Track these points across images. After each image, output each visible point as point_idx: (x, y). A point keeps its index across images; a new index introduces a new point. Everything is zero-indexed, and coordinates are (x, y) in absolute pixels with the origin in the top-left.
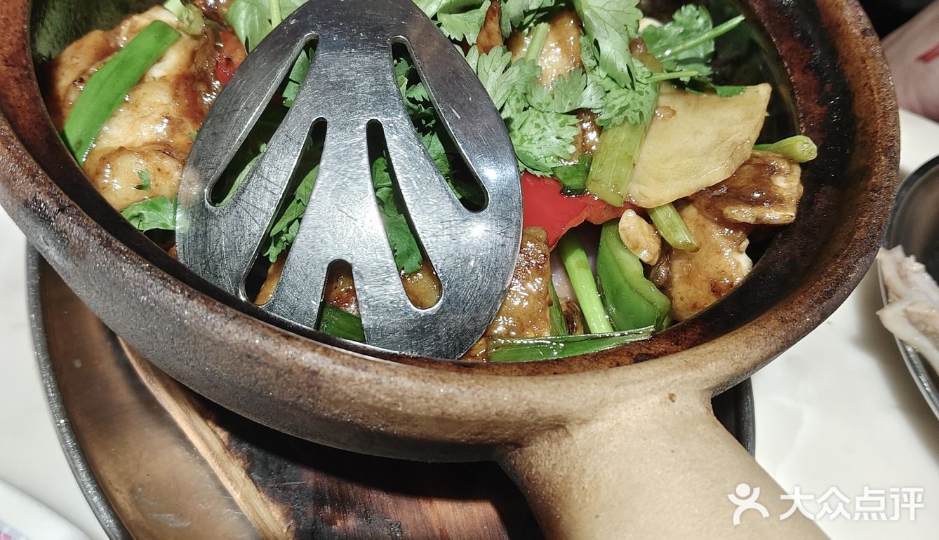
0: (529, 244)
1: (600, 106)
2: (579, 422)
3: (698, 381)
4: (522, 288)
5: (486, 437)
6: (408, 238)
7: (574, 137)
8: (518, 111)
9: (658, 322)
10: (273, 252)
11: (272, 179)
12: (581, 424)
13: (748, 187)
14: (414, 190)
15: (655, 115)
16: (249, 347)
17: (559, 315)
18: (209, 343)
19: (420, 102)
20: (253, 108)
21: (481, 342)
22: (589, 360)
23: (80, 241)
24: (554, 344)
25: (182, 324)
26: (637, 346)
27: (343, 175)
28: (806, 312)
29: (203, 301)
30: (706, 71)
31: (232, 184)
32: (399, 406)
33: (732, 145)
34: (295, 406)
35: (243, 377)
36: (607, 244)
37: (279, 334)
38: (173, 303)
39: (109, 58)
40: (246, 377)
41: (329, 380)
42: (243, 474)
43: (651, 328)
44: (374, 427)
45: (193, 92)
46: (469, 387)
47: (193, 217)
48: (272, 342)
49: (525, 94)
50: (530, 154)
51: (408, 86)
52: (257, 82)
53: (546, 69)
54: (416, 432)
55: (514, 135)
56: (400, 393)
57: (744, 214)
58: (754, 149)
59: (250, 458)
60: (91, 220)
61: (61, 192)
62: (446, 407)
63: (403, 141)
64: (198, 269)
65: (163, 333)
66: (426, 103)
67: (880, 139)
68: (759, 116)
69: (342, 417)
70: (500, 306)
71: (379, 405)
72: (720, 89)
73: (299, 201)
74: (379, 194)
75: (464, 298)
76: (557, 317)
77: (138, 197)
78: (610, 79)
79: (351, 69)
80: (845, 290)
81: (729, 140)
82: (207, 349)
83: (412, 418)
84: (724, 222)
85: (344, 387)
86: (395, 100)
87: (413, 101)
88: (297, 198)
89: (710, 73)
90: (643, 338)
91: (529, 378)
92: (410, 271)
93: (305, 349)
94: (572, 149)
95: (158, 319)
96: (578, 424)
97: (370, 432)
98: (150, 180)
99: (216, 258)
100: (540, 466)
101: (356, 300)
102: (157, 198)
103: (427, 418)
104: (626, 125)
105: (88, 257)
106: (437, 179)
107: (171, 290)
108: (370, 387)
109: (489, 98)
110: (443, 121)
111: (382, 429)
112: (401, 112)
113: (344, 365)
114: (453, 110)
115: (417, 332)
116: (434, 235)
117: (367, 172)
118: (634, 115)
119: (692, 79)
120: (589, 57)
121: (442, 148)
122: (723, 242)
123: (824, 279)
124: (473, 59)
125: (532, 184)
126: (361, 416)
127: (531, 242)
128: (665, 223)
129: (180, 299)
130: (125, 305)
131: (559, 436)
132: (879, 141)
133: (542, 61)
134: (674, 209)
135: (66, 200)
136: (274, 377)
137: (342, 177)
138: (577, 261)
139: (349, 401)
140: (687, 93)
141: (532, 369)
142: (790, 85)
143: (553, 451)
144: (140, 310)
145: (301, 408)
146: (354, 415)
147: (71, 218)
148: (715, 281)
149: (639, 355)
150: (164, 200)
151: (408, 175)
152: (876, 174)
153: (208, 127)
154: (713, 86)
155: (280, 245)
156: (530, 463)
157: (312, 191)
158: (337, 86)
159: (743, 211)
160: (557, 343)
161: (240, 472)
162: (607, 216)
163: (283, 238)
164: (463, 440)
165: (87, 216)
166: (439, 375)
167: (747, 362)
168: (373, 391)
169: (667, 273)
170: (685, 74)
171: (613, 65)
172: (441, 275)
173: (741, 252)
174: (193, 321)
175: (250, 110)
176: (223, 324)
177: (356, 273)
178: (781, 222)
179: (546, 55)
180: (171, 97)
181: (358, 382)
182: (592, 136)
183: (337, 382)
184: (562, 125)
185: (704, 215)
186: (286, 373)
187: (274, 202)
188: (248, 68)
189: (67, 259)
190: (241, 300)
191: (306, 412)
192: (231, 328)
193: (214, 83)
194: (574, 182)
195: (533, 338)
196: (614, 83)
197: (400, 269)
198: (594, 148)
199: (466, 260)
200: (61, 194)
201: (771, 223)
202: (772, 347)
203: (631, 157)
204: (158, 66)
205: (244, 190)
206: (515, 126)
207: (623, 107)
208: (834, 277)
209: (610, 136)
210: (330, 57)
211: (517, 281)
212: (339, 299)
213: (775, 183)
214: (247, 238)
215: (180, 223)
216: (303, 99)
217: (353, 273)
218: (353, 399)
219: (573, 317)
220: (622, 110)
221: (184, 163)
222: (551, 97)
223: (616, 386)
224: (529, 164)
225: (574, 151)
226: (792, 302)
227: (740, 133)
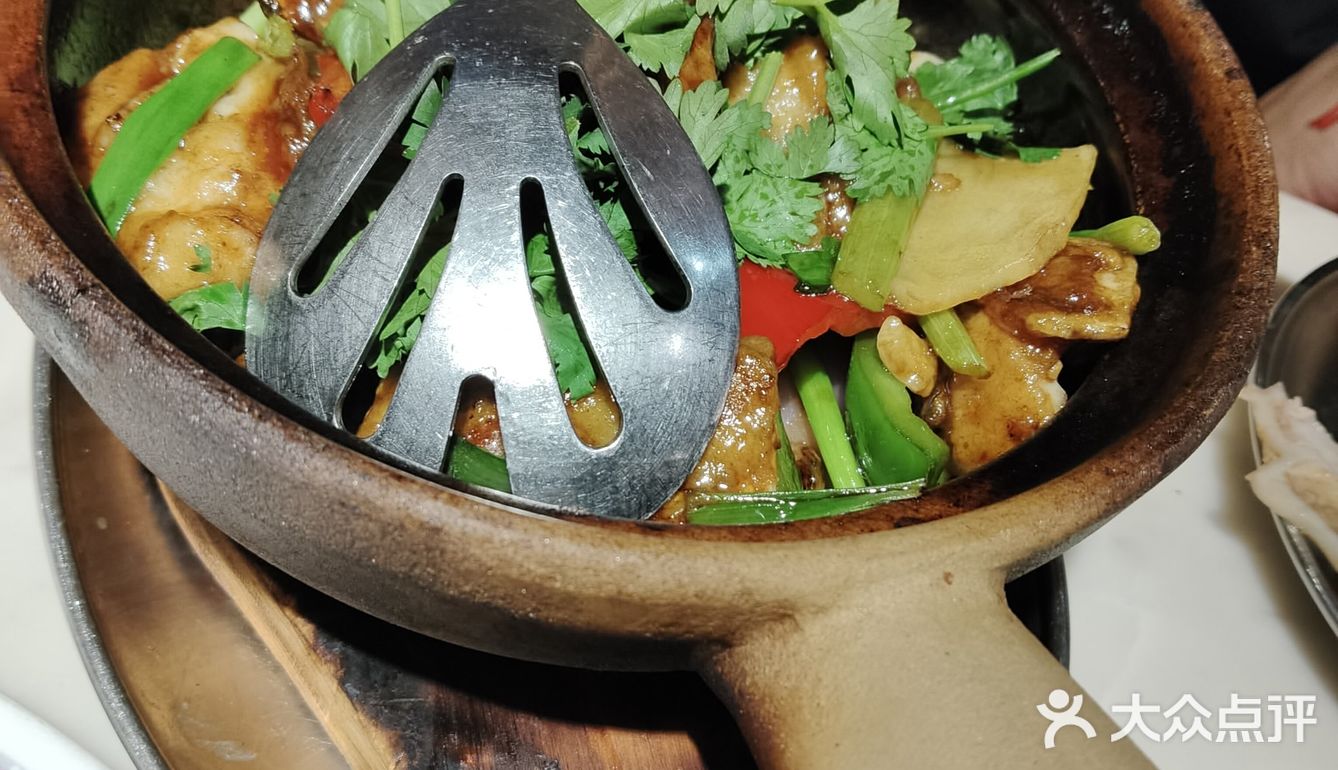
0: (748, 361)
1: (854, 170)
2: (813, 609)
3: (985, 555)
4: (737, 422)
5: (681, 630)
6: (575, 348)
7: (815, 212)
8: (737, 175)
9: (932, 476)
10: (383, 364)
11: (384, 260)
12: (817, 613)
13: (1062, 287)
14: (584, 278)
15: (931, 184)
16: (344, 491)
17: (790, 464)
18: (287, 485)
19: (596, 155)
20: (360, 158)
21: (677, 498)
22: (830, 525)
23: (106, 334)
24: (782, 502)
25: (248, 456)
26: (900, 507)
27: (485, 255)
28: (1142, 462)
29: (279, 424)
30: (1004, 128)
31: (326, 268)
32: (556, 580)
33: (1040, 228)
34: (407, 578)
35: (334, 535)
36: (860, 364)
37: (387, 474)
38: (237, 426)
39: (157, 89)
40: (338, 536)
41: (457, 541)
42: (334, 685)
43: (921, 483)
44: (521, 612)
45: (277, 136)
46: (658, 556)
47: (271, 312)
48: (377, 485)
49: (748, 152)
50: (752, 237)
51: (581, 134)
52: (367, 123)
53: (778, 117)
54: (581, 620)
55: (731, 210)
56: (558, 562)
57: (1056, 325)
58: (1070, 236)
59: (344, 662)
60: (123, 306)
61: (82, 266)
62: (623, 583)
63: (571, 208)
64: (277, 385)
65: (221, 470)
66: (606, 157)
67: (1251, 223)
68: (1079, 189)
69: (475, 597)
70: (705, 446)
71: (527, 579)
72: (1023, 152)
73: (422, 292)
74: (536, 284)
75: (654, 435)
76: (787, 467)
77: (193, 283)
78: (867, 132)
79: (501, 106)
80: (1197, 433)
81: (1036, 221)
82: (285, 494)
83: (575, 598)
84: (1027, 336)
85: (478, 552)
86: (561, 151)
87: (587, 153)
88: (419, 287)
89: (1011, 130)
90: (909, 496)
91: (745, 545)
92: (578, 395)
93: (424, 496)
94: (812, 230)
95: (214, 449)
96: (813, 613)
97: (515, 619)
98: (210, 258)
99: (300, 370)
100: (757, 673)
101: (500, 434)
102: (219, 285)
103: (597, 599)
104: (890, 197)
105: (118, 359)
106: (619, 264)
107: (234, 407)
108: (515, 552)
109: (696, 154)
110: (628, 182)
111: (531, 615)
112: (570, 168)
113: (478, 519)
114: (644, 167)
115: (586, 481)
116: (612, 344)
117: (520, 250)
118: (901, 184)
119: (985, 135)
120: (840, 99)
121: (628, 221)
122: (1026, 365)
123: (1168, 416)
124: (673, 97)
125: (754, 277)
126: (502, 594)
127: (752, 357)
128: (942, 337)
129: (247, 420)
130: (168, 428)
131: (785, 631)
132: (1249, 226)
133: (772, 105)
134: (956, 316)
135: (88, 277)
136: (379, 536)
137: (482, 257)
138: (817, 389)
139: (484, 571)
140: (976, 156)
141: (749, 535)
142: (1124, 147)
143: (776, 652)
144: (189, 435)
145: (416, 583)
146: (492, 593)
147: (94, 303)
148: (1014, 420)
149: (901, 517)
150: (230, 288)
151: (577, 258)
152: (1245, 271)
153: (295, 186)
154: (1013, 146)
155: (393, 353)
156: (743, 669)
157: (440, 277)
158: (479, 130)
159: (1055, 321)
160: (787, 501)
161: (330, 683)
162: (861, 325)
163: (398, 343)
164: (648, 635)
165: (118, 301)
166: (614, 537)
167: (1056, 530)
168: (519, 558)
169: (946, 409)
170: (975, 130)
171: (873, 112)
172: (621, 399)
173: (1050, 380)
174: (265, 452)
175: (354, 161)
176: (308, 458)
177: (501, 394)
178: (1108, 337)
179: (779, 97)
180: (245, 144)
181: (497, 545)
182: (841, 213)
183: (469, 543)
184: (798, 196)
185: (997, 326)
186: (396, 529)
187: (386, 292)
188: (354, 103)
189: (87, 362)
190: (334, 428)
191: (423, 588)
192: (319, 464)
193: (305, 125)
194: (816, 276)
195: (753, 495)
196: (873, 138)
197: (564, 391)
198: (843, 229)
199: (659, 381)
200: (81, 269)
201: (1094, 337)
202: (1093, 510)
203: (896, 243)
204: (228, 99)
205: (343, 273)
206: (732, 195)
207: (886, 173)
208: (1183, 414)
209: (866, 211)
210: (470, 89)
211: (730, 412)
212: (475, 432)
213: (1100, 282)
214: (346, 341)
215: (252, 321)
216: (430, 147)
217: (497, 394)
218: (490, 569)
219: (809, 468)
220: (885, 176)
221: (260, 236)
222: (784, 157)
223: (868, 559)
224: (751, 249)
225: (814, 233)
226: (1122, 448)
227: (1052, 212)
